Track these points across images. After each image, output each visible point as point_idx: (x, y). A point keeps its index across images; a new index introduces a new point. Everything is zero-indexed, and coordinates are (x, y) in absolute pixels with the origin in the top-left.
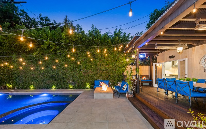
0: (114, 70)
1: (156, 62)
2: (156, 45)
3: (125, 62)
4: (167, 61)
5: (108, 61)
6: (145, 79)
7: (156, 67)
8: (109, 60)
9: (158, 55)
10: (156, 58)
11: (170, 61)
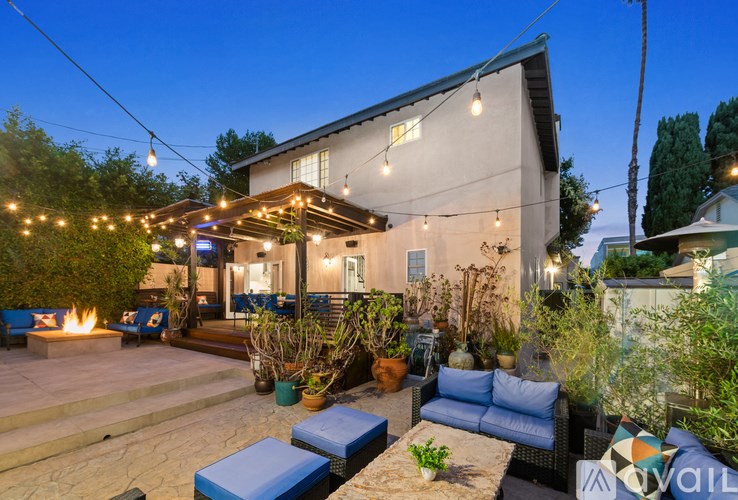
0: (103, 274)
1: (232, 260)
2: (232, 230)
3: (146, 253)
4: (253, 262)
5: (79, 241)
6: (206, 302)
7: (232, 274)
8: (82, 238)
9: (236, 246)
10: (233, 252)
11: (258, 262)
